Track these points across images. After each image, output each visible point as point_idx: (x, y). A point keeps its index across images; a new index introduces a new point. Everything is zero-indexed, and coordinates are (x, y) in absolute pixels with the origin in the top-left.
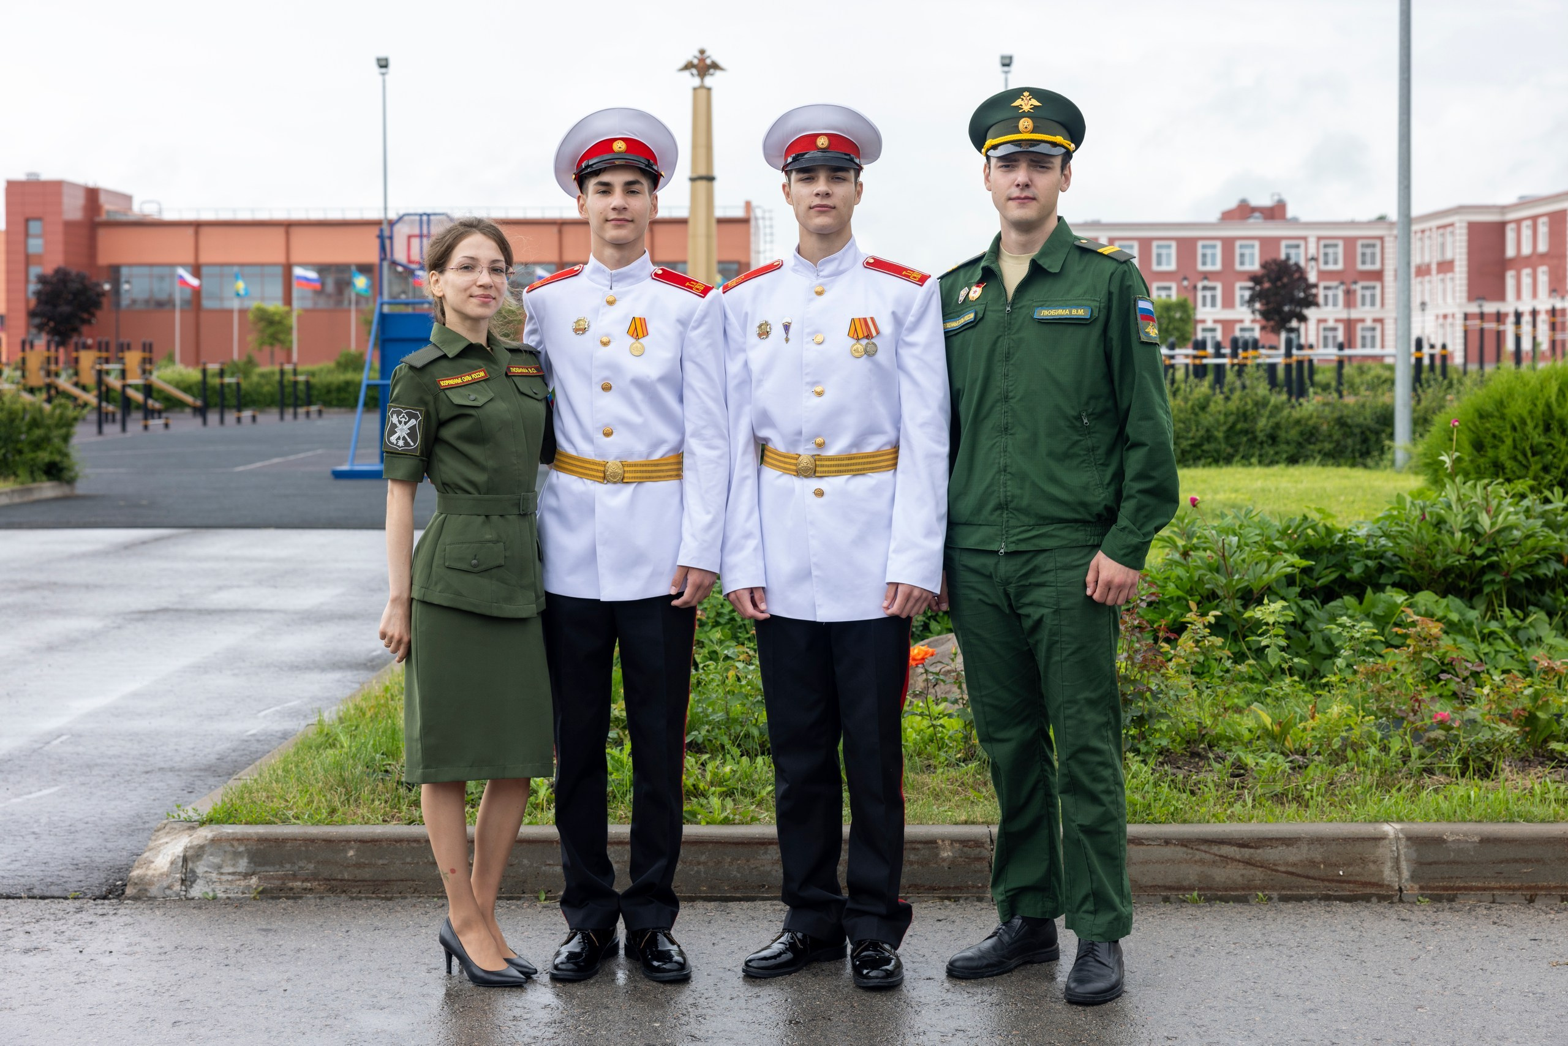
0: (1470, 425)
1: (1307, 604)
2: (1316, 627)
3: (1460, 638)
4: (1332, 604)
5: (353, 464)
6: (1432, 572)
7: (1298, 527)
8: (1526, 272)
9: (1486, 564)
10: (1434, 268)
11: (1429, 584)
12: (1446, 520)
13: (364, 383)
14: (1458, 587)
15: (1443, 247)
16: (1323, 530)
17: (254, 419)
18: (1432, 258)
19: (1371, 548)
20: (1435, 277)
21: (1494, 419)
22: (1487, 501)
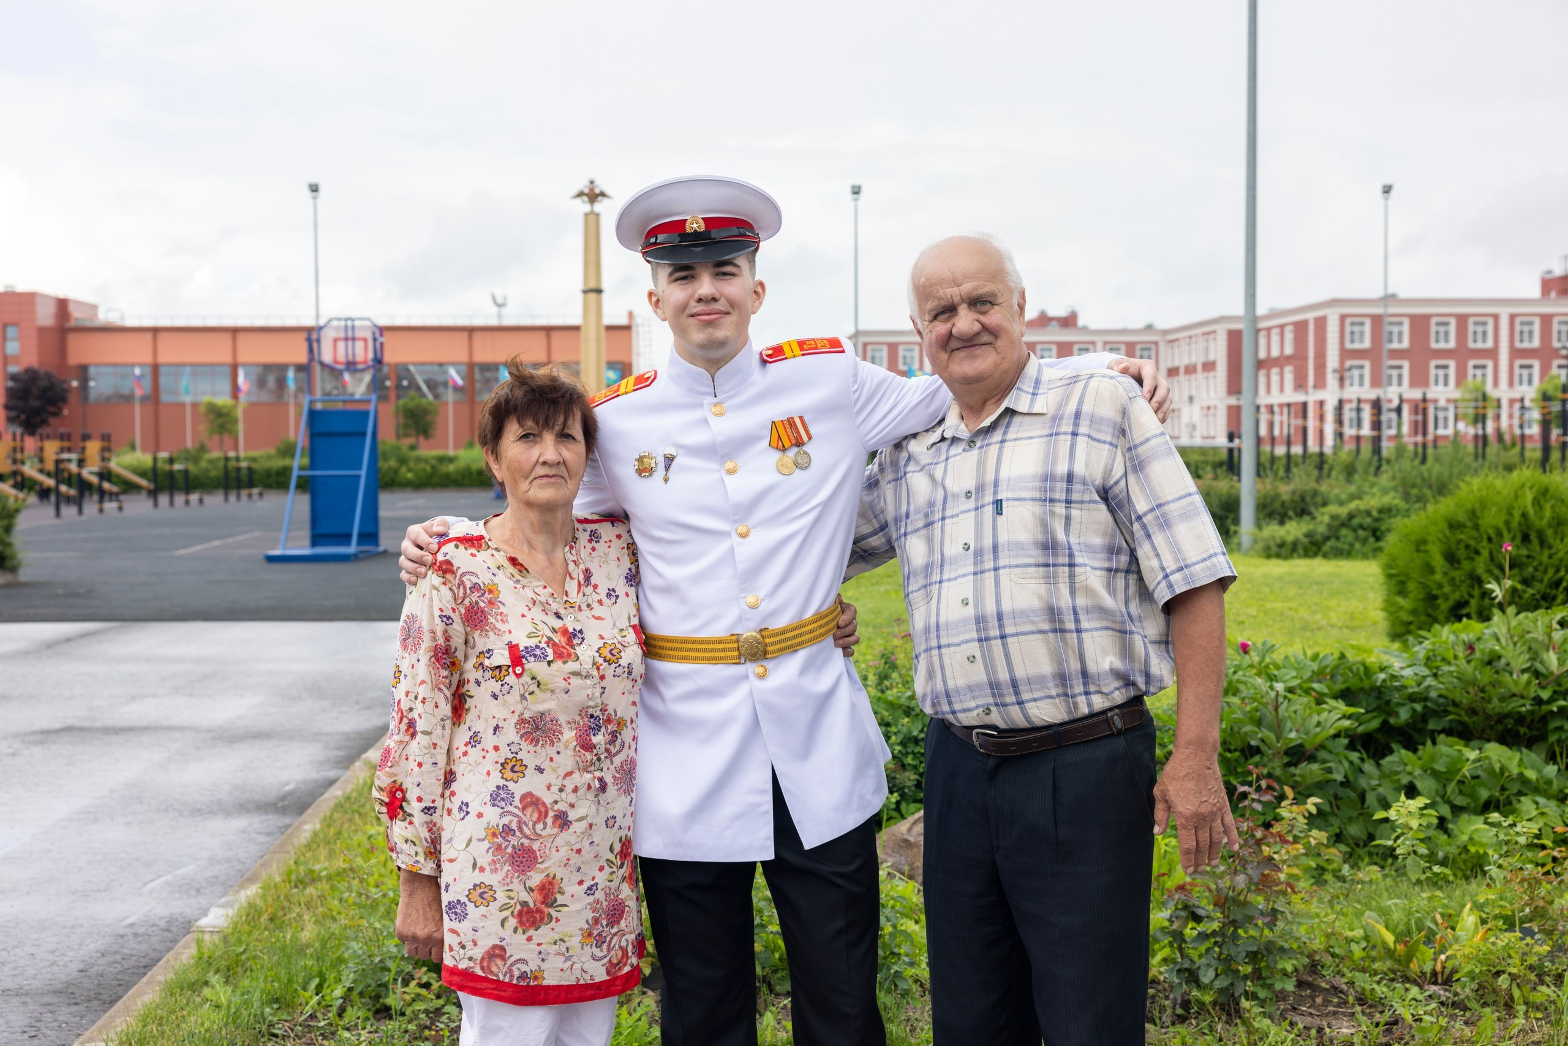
0: (1440, 536)
1: (1354, 756)
2: (1369, 784)
4: (1386, 760)
5: (285, 548)
6: (1488, 717)
7: (1336, 667)
8: (1275, 371)
9: (1555, 709)
10: (1199, 367)
11: (1483, 731)
12: (1499, 657)
13: (295, 473)
14: (1518, 733)
15: (1207, 350)
16: (1362, 669)
17: (201, 501)
18: (1198, 359)
19: (1416, 690)
20: (1200, 375)
21: (1468, 530)
22: (1550, 636)
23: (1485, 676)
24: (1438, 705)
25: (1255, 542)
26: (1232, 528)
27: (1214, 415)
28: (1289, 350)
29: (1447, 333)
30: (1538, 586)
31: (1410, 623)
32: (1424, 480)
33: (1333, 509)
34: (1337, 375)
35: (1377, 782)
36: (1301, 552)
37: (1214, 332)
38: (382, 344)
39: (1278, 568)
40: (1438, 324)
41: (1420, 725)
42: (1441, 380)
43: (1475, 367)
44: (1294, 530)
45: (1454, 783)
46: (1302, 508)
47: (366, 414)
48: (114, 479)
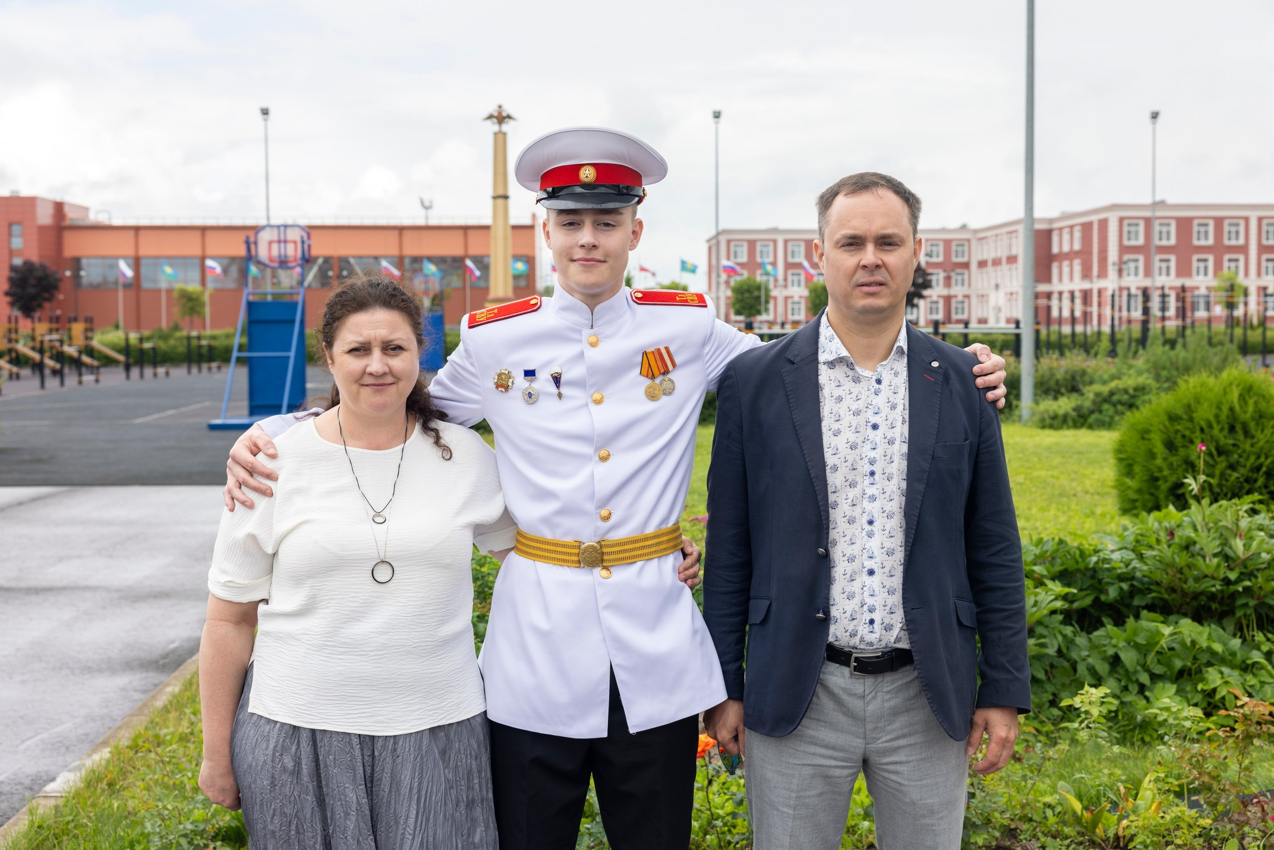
0: (1162, 426)
1: (1068, 630)
3: (1226, 670)
4: (1096, 633)
5: (226, 418)
6: (1184, 594)
7: (1057, 551)
8: (1066, 263)
9: (1240, 589)
10: (1004, 260)
11: (1181, 606)
12: (1195, 543)
13: (235, 354)
14: (1210, 607)
15: (1010, 246)
16: (1078, 552)
17: (167, 374)
18: (1003, 253)
19: (1124, 570)
20: (1005, 267)
21: (1184, 422)
22: (1237, 525)
23: (1181, 559)
24: (1143, 583)
25: (1033, 414)
26: (1015, 403)
27: (1016, 300)
28: (1077, 246)
29: (1206, 233)
30: (1242, 470)
31: (1136, 500)
32: (1172, 363)
33: (1097, 387)
34: (1116, 268)
35: (1087, 653)
36: (1071, 423)
37: (1016, 231)
38: (309, 246)
39: (1050, 437)
40: (1200, 225)
41: (1127, 601)
42: (1202, 271)
43: (1230, 260)
44: (1065, 404)
45: (1153, 654)
46: (1073, 385)
47: (294, 305)
48: (96, 354)
